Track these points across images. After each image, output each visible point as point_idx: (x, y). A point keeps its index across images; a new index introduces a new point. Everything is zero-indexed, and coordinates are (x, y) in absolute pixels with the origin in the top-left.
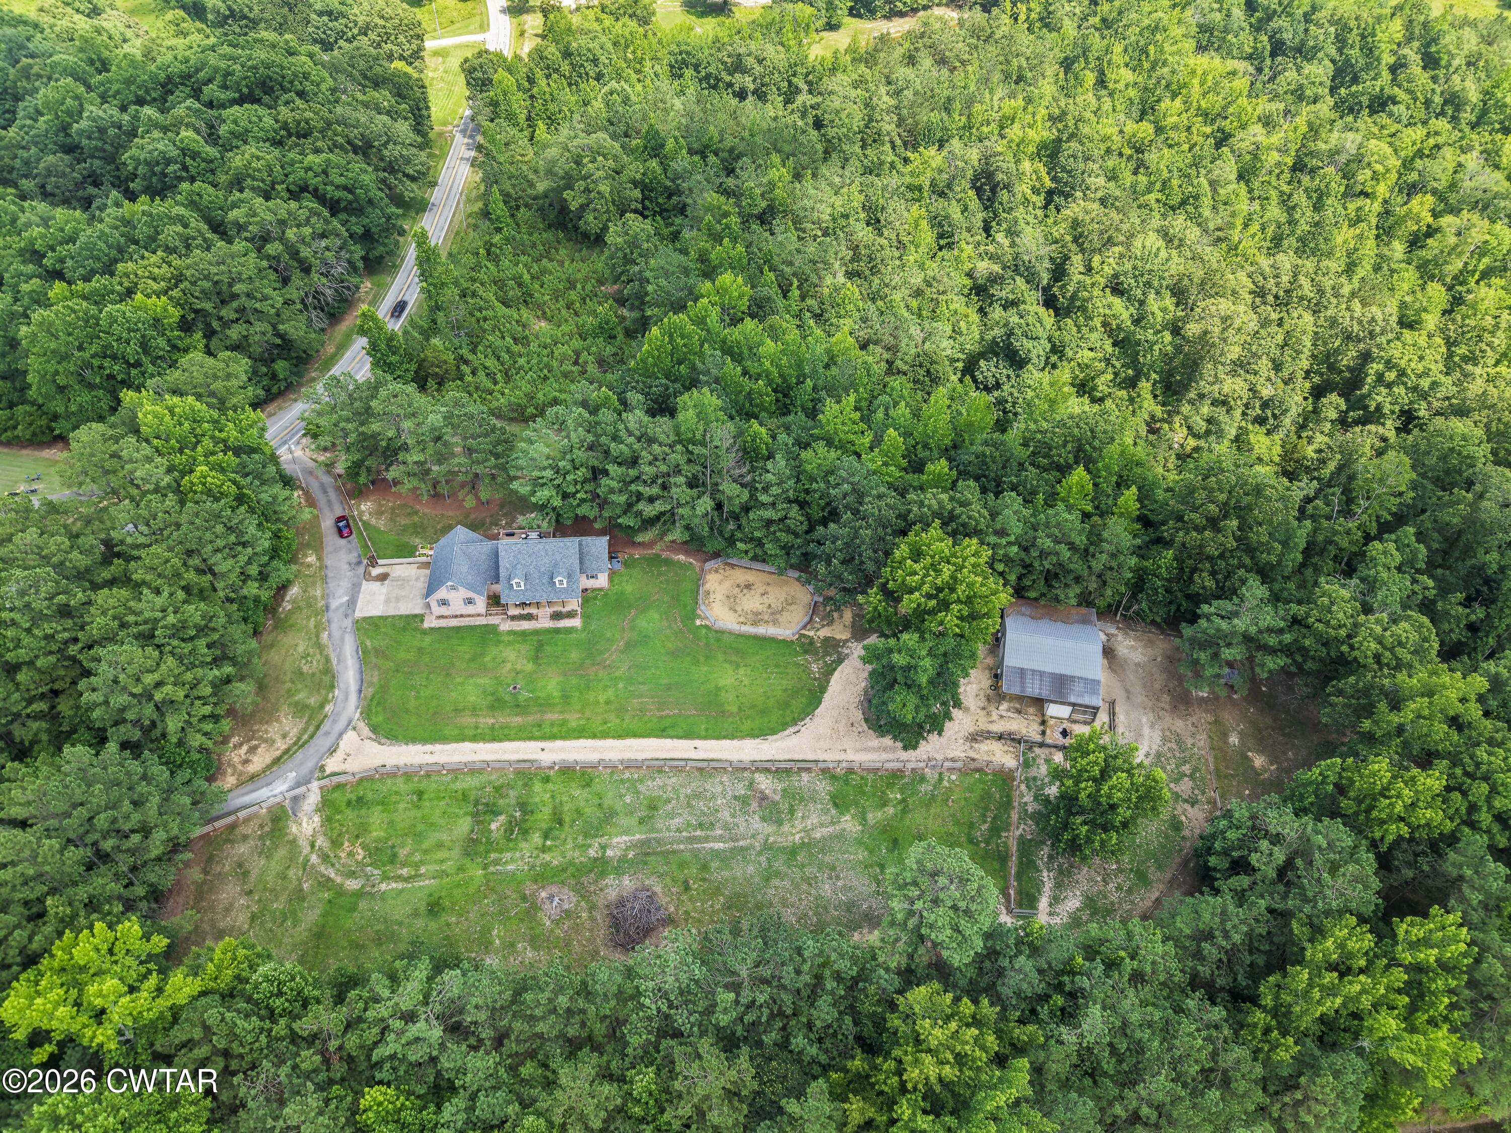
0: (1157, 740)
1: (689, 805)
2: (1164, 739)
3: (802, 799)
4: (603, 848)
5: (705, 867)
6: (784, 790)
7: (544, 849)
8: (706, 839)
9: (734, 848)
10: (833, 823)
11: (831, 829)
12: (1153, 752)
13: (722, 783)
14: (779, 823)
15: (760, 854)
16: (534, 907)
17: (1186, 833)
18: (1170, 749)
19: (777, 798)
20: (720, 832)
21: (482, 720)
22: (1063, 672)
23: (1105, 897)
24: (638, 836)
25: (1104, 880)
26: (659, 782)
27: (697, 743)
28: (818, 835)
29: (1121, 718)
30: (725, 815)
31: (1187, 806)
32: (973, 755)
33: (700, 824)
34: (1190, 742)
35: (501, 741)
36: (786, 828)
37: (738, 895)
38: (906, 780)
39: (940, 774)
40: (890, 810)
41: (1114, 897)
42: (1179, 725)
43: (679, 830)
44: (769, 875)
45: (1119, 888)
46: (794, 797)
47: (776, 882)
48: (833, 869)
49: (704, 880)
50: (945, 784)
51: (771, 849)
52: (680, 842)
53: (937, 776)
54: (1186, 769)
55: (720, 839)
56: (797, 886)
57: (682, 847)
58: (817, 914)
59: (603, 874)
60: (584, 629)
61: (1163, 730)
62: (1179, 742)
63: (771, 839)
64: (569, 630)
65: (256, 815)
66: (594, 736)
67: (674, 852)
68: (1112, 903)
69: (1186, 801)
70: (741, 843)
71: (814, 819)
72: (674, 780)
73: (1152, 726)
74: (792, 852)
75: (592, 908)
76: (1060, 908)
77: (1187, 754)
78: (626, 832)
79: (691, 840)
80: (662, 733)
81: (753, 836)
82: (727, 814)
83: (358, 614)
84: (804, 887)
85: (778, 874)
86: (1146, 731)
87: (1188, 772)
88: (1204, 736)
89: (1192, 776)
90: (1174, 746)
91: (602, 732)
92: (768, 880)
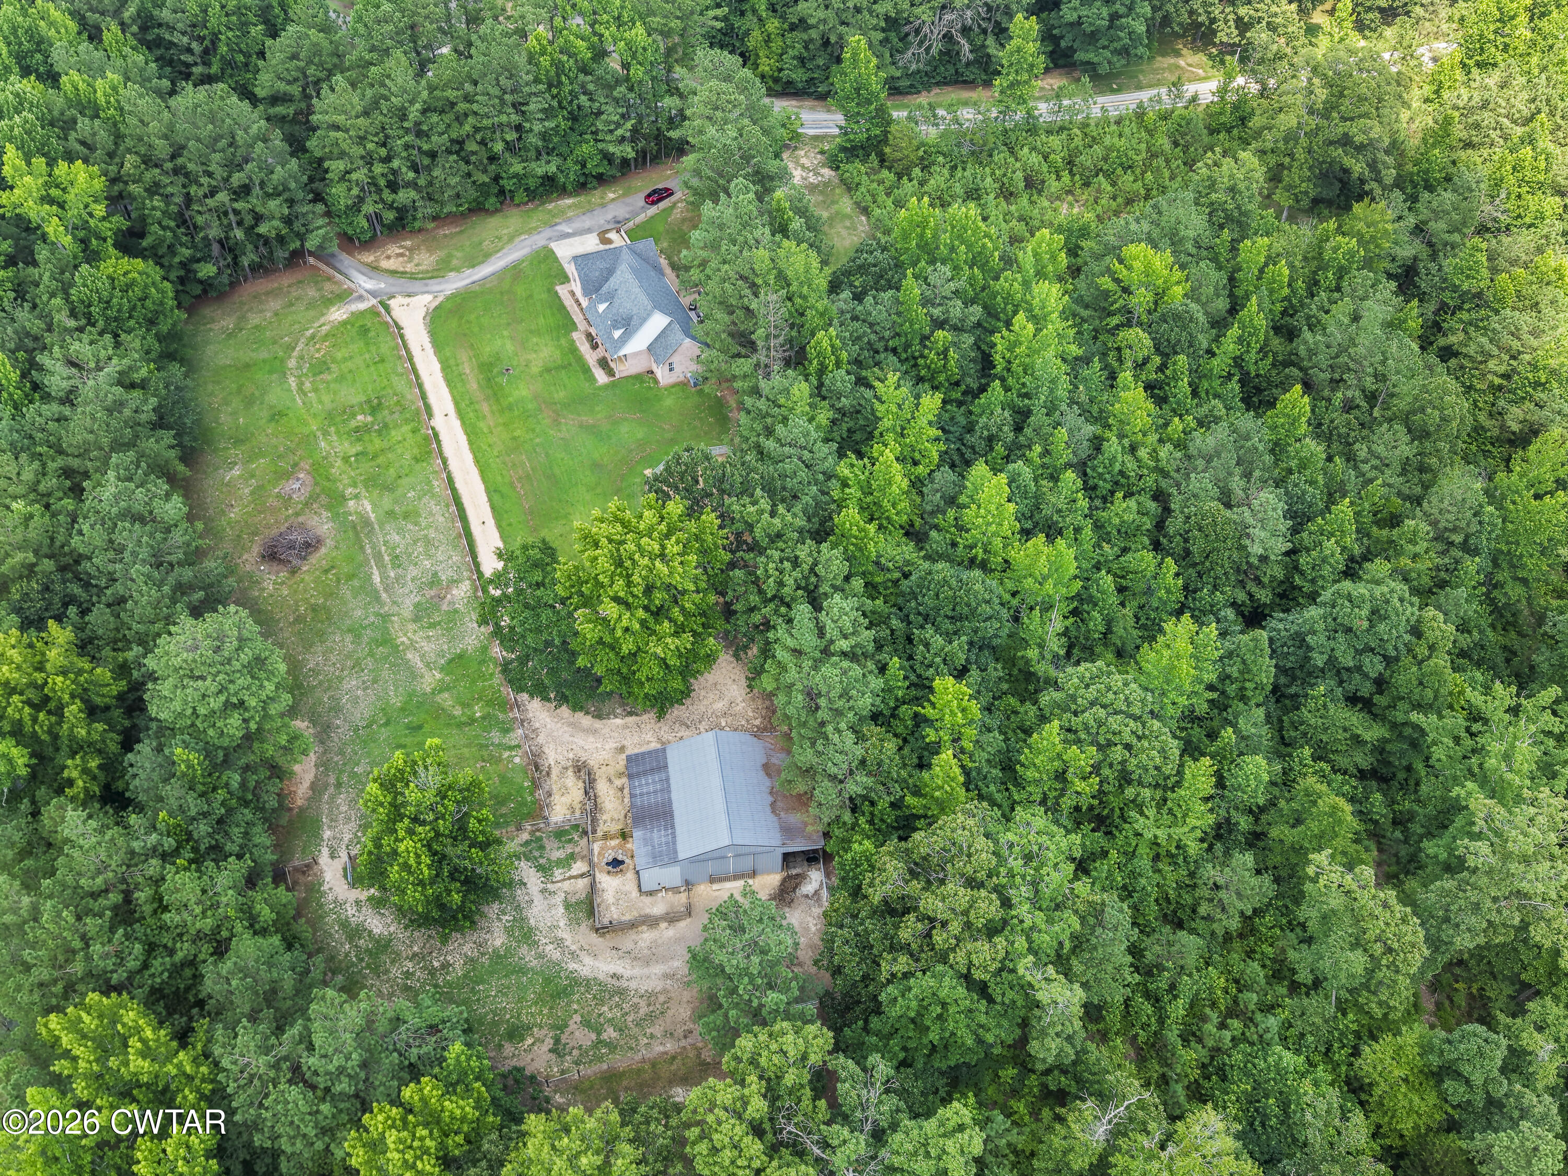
0: (644, 987)
1: (415, 542)
2: (650, 996)
3: (449, 630)
4: (356, 497)
5: (351, 577)
6: (456, 611)
7: (346, 459)
8: (381, 566)
9: (377, 592)
10: (428, 665)
11: (420, 664)
12: (624, 983)
13: (450, 557)
14: (416, 619)
15: (378, 615)
16: (288, 475)
17: (508, 1049)
18: (636, 1007)
19: (445, 607)
20: (392, 574)
21: (466, 365)
22: (677, 814)
23: (393, 962)
24: (372, 516)
25: (415, 955)
26: (436, 509)
27: (491, 522)
28: (409, 656)
29: (666, 932)
30: (413, 572)
31: (549, 1043)
32: (555, 773)
33: (397, 557)
34: (657, 1030)
35: (448, 385)
36: (411, 627)
37: (328, 611)
38: (501, 716)
39: (519, 746)
40: (458, 712)
41: (396, 972)
42: (682, 1012)
43: (386, 543)
44: (355, 632)
45: (408, 975)
46: (450, 621)
47: (349, 638)
48: (375, 681)
49: (338, 581)
50: (506, 754)
51: (384, 622)
52: (373, 548)
53: (513, 743)
54: (610, 1033)
55: (384, 577)
56: (349, 656)
57: (369, 551)
58: (321, 683)
59: (328, 508)
60: (600, 388)
61: (665, 991)
62: (651, 1017)
63: (395, 619)
64: (592, 379)
65: (338, 283)
66: (471, 443)
67: (362, 548)
68: (387, 972)
69: (557, 1041)
70: (384, 595)
71: (427, 647)
72: (441, 519)
73: (666, 976)
74: (386, 640)
75: (297, 514)
76: (367, 911)
77: (635, 1030)
78: (374, 505)
79: (378, 556)
80: (492, 491)
81: (394, 603)
82: (415, 573)
83: (553, 245)
84: (349, 663)
85: (358, 637)
86: (658, 969)
87: (605, 1036)
88: (670, 1046)
89: (599, 1043)
90: (643, 1010)
91: (479, 447)
92: (349, 631)
